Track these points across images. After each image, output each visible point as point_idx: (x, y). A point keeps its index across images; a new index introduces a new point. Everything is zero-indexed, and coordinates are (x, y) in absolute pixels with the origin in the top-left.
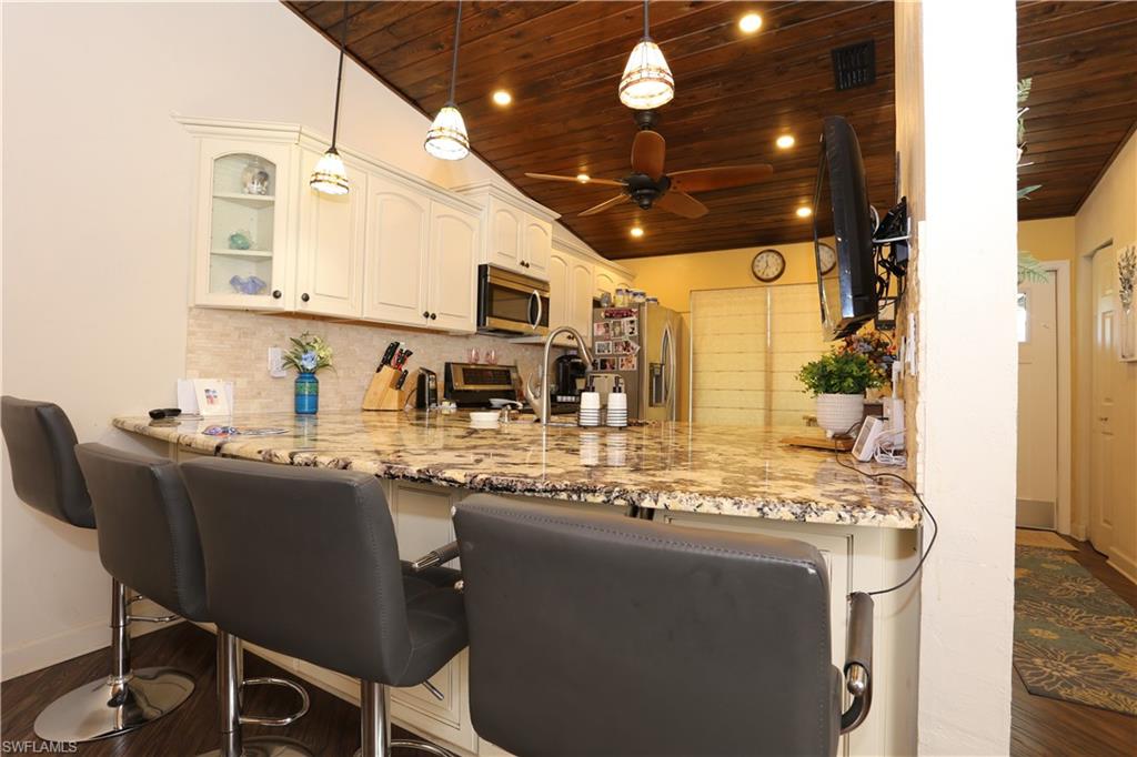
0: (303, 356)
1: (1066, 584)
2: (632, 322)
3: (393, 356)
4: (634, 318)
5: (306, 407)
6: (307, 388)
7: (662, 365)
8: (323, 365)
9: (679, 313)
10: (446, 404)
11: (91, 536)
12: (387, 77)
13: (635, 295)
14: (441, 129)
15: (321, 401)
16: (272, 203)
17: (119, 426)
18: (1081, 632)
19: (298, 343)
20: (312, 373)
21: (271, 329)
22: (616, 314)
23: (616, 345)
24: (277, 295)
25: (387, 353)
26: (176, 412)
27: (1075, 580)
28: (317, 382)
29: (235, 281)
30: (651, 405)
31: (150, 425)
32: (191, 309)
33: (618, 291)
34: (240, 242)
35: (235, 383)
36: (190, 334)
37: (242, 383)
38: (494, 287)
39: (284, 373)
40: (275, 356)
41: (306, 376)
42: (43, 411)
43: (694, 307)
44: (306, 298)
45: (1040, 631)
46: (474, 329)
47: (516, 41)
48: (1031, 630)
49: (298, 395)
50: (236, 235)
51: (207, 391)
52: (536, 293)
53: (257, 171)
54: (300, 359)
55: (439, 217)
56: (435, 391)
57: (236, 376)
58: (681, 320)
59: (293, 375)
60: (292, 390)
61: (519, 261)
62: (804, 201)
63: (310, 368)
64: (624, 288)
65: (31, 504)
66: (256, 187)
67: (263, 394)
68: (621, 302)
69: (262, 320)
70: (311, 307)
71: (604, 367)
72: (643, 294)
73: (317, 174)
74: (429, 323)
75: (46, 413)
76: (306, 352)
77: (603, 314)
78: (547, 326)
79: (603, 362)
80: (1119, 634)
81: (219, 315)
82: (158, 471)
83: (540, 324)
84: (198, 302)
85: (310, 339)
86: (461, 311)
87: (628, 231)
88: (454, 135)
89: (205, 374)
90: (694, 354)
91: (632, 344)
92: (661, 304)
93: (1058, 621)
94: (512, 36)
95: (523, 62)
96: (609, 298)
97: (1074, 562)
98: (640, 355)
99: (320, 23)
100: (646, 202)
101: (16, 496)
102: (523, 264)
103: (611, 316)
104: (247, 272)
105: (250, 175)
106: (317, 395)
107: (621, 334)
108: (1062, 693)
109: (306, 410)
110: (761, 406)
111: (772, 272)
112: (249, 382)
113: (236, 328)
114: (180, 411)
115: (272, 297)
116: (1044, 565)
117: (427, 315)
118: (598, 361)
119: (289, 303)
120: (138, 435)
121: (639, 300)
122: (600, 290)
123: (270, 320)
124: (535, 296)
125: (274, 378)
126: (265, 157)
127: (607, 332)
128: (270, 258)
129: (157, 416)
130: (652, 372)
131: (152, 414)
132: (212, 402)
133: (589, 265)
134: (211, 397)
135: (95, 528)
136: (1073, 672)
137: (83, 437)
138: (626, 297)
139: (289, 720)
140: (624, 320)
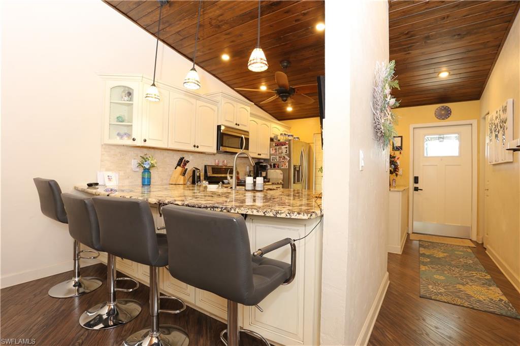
0: (145, 163)
1: (461, 260)
2: (286, 148)
3: (182, 162)
4: (287, 146)
5: (146, 182)
6: (146, 175)
7: (299, 166)
8: (153, 166)
9: (309, 144)
10: (204, 182)
11: (66, 226)
12: (179, 50)
13: (289, 136)
14: (189, 79)
15: (152, 180)
16: (132, 104)
17: (76, 189)
18: (456, 277)
19: (143, 158)
20: (148, 169)
21: (133, 153)
22: (280, 144)
23: (280, 157)
24: (134, 140)
25: (179, 162)
26: (97, 184)
27: (466, 258)
28: (150, 173)
29: (118, 134)
30: (294, 183)
31: (88, 188)
32: (102, 145)
33: (281, 134)
34: (120, 119)
35: (119, 173)
36: (102, 155)
37: (122, 173)
38: (223, 134)
39: (138, 169)
40: (134, 163)
41: (147, 170)
42: (51, 182)
43: (315, 141)
44: (145, 141)
45: (438, 276)
46: (215, 151)
47: (229, 36)
48: (435, 276)
49: (143, 178)
50: (119, 117)
51: (108, 176)
52: (243, 136)
53: (127, 92)
54: (144, 164)
55: (200, 107)
56: (199, 177)
57: (120, 171)
58: (310, 146)
59: (141, 170)
60: (141, 176)
61: (235, 123)
63: (147, 167)
64: (283, 133)
65: (47, 216)
66: (126, 98)
67: (130, 177)
68: (282, 139)
69: (130, 149)
70: (147, 144)
71: (274, 167)
72: (292, 136)
73: (147, 94)
74: (196, 150)
75: (52, 184)
76: (146, 161)
77: (274, 144)
78: (248, 150)
79: (274, 165)
80: (472, 278)
81: (113, 148)
82: (86, 202)
83: (245, 149)
84: (105, 143)
85: (147, 156)
86: (209, 144)
87: (285, 109)
88: (194, 81)
89: (108, 170)
90: (315, 161)
91: (286, 157)
92: (301, 140)
93: (448, 273)
94: (226, 34)
95: (232, 43)
96: (277, 138)
97: (471, 251)
98: (289, 162)
99: (152, 32)
100: (285, 99)
101: (42, 214)
102: (236, 124)
103: (278, 145)
104: (123, 130)
105: (124, 94)
106: (150, 178)
107: (282, 153)
108: (433, 297)
109: (146, 184)
112: (124, 173)
113: (120, 152)
114: (98, 184)
115: (132, 140)
116: (456, 252)
117: (195, 146)
118: (272, 164)
119: (139, 143)
120: (83, 191)
121: (290, 138)
122: (273, 134)
123: (132, 149)
124: (242, 137)
125: (135, 171)
126: (129, 87)
127: (276, 152)
128: (132, 125)
129: (90, 185)
130: (295, 169)
131: (88, 185)
132: (110, 180)
133: (268, 124)
134: (110, 179)
135: (67, 223)
136: (443, 290)
137: (64, 191)
138: (285, 137)
139: (131, 290)
140: (283, 147)
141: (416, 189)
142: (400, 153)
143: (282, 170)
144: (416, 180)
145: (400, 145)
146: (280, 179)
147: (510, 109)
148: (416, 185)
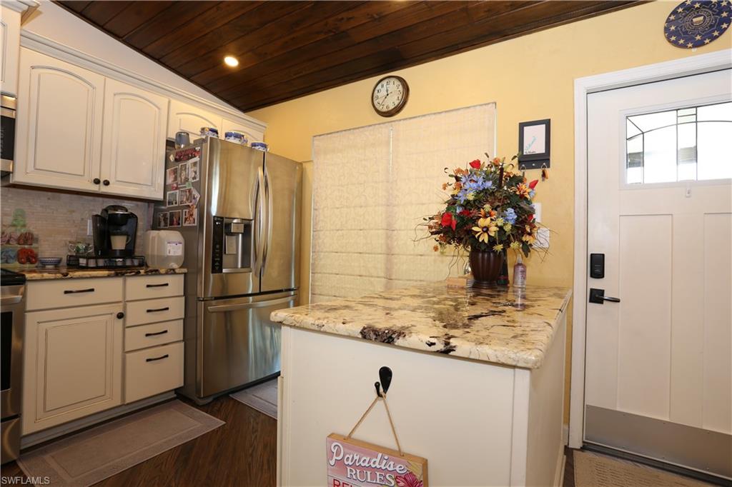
2: (195, 164)
4: (197, 159)
9: (301, 164)
22: (184, 155)
23: (182, 194)
77: (173, 157)
91: (194, 192)
98: (200, 206)
103: (181, 159)
111: (392, 103)
140: (189, 163)
141: (596, 297)
142: (544, 175)
143: (184, 231)
144: (597, 266)
145: (543, 151)
146: (176, 259)
148: (596, 284)
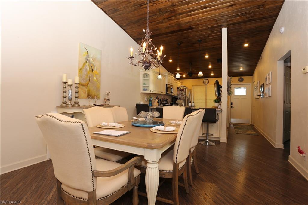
4: (185, 91)
19: (150, 97)
23: (182, 95)
33: (181, 86)
38: (167, 87)
40: (146, 98)
43: (193, 88)
44: (153, 91)
46: (166, 94)
52: (172, 88)
58: (191, 91)
61: (170, 83)
62: (212, 73)
68: (182, 88)
71: (179, 99)
83: (172, 93)
87: (183, 76)
89: (141, 101)
90: (193, 96)
91: (184, 95)
92: (188, 88)
106: (152, 104)
107: (182, 93)
110: (205, 105)
111: (207, 83)
113: (143, 95)
115: (150, 91)
117: (162, 92)
121: (185, 88)
122: (178, 86)
127: (180, 93)
128: (149, 86)
133: (177, 82)
140: (183, 91)
147: (258, 83)
